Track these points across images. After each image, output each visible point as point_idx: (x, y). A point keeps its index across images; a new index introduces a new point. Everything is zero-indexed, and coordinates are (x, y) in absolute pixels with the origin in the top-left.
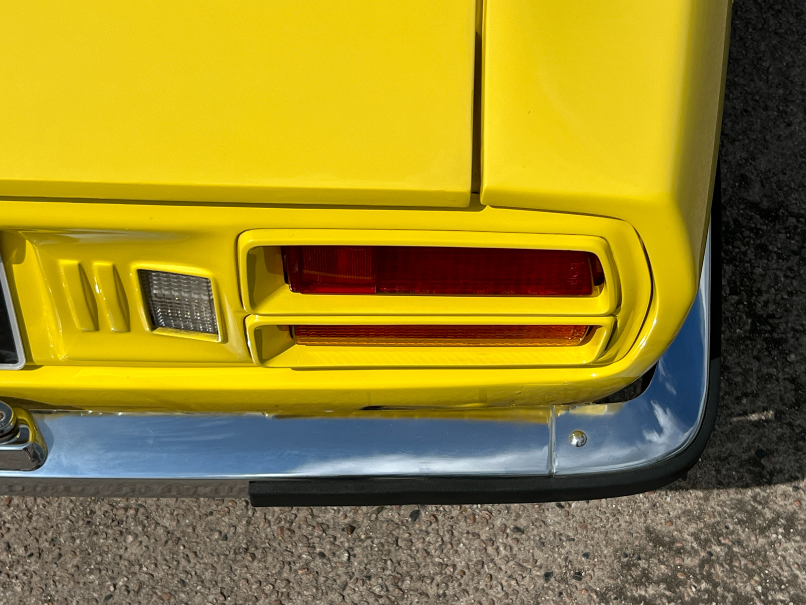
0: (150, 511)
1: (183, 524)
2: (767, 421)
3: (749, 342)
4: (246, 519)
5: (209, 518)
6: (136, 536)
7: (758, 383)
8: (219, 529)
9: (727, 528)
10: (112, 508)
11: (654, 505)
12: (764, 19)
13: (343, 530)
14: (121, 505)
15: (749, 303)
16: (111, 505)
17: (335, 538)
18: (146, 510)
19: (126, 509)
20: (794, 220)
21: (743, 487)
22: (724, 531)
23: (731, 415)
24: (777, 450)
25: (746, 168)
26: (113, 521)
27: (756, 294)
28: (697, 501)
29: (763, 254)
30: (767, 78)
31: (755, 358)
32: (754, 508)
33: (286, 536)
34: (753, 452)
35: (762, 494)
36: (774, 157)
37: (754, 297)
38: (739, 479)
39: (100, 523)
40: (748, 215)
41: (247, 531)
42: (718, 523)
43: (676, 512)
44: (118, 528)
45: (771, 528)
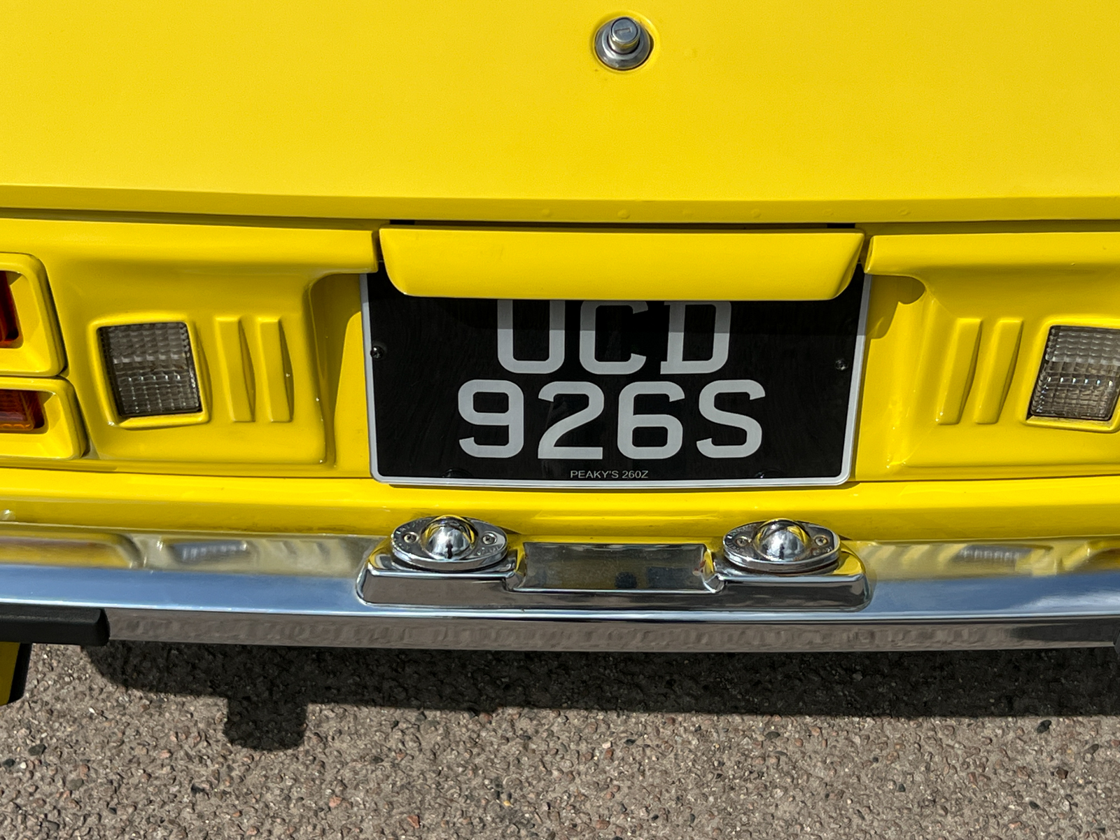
1: (842, 774)
4: (925, 764)
5: (875, 765)
8: (891, 778)
10: (745, 757)
13: (1053, 774)
17: (1045, 784)
18: (789, 758)
19: (764, 759)
26: (751, 773)
33: (981, 783)
39: (734, 776)
41: (927, 780)
44: (759, 781)
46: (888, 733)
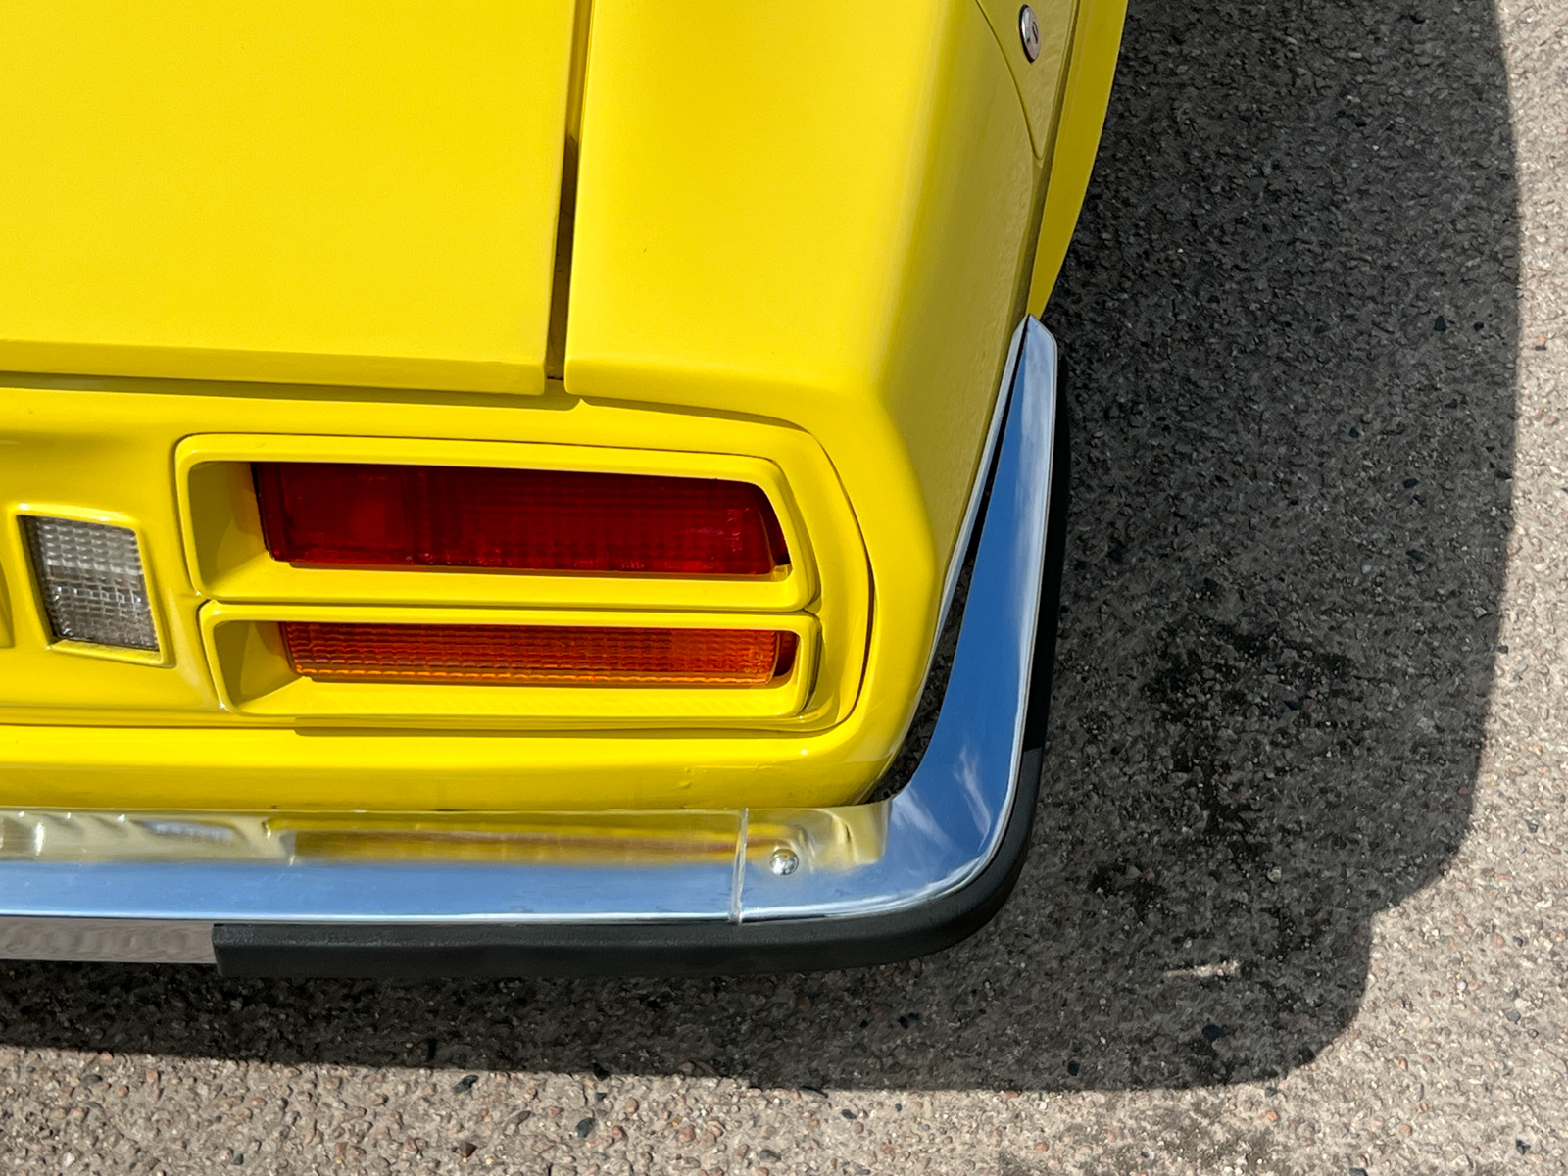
0: (108, 1115)
1: (167, 1135)
2: (1225, 978)
3: (1203, 849)
4: (280, 1128)
5: (214, 1127)
6: (80, 1155)
7: (1215, 916)
8: (230, 1145)
9: (1144, 1155)
10: (42, 1107)
11: (1018, 1116)
12: (1260, 337)
13: (454, 1150)
14: (60, 1103)
15: (1207, 784)
16: (43, 1103)
17: (438, 1164)
18: (104, 1113)
19: (67, 1111)
20: (1294, 654)
21: (1176, 1087)
22: (1139, 1161)
23: (1163, 968)
24: (1241, 1026)
25: (1214, 569)
26: (42, 1129)
27: (1221, 771)
28: (1093, 1111)
29: (1237, 707)
30: (1260, 429)
31: (1212, 874)
32: (1195, 1124)
33: (350, 1158)
34: (1199, 1029)
35: (1211, 1099)
36: (1266, 553)
37: (1216, 777)
38: (1172, 1074)
39: (18, 1132)
40: (1213, 644)
41: (280, 1150)
42: (1129, 1147)
43: (1054, 1128)
44: (49, 1141)
45: (1223, 1158)
46: (251, 1083)
